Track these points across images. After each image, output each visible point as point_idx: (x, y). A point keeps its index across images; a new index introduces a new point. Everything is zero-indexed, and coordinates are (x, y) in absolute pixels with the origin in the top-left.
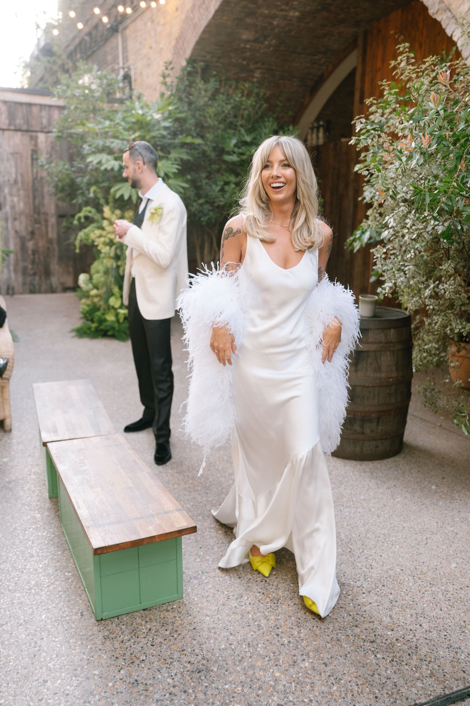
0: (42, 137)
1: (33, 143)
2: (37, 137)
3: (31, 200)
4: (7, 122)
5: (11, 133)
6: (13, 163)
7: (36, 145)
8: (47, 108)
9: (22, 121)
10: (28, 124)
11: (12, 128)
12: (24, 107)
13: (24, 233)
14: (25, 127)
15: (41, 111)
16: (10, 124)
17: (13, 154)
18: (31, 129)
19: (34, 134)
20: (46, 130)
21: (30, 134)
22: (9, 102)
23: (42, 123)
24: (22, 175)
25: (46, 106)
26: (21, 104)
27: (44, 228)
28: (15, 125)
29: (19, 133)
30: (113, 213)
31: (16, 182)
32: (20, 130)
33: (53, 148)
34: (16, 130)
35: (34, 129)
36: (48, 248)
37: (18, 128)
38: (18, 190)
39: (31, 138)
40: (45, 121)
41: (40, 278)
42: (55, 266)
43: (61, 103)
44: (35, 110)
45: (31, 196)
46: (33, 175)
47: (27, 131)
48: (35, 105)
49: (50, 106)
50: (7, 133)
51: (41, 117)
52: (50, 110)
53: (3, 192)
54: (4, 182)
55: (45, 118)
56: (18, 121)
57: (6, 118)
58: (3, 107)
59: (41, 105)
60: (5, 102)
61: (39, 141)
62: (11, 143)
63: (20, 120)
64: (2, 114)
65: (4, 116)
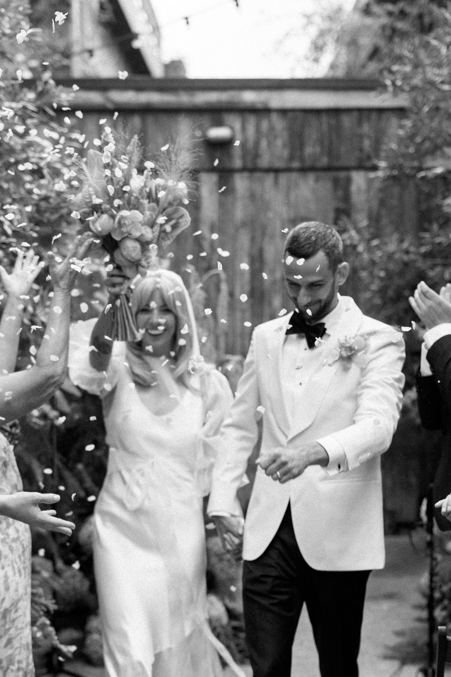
0: (359, 180)
1: (340, 193)
2: (349, 181)
4: (286, 153)
5: (294, 176)
7: (346, 198)
8: (374, 116)
9: (318, 149)
10: (331, 154)
11: (296, 164)
14: (324, 161)
15: (360, 123)
16: (291, 158)
18: (336, 164)
19: (342, 174)
21: (334, 174)
22: (293, 110)
23: (361, 150)
25: (370, 110)
26: (317, 112)
28: (302, 159)
29: (311, 177)
32: (313, 169)
33: (382, 203)
34: (304, 170)
35: (342, 163)
37: (308, 163)
39: (336, 182)
40: (367, 144)
43: (402, 101)
44: (347, 121)
47: (328, 169)
48: (349, 110)
49: (381, 111)
50: (283, 178)
51: (361, 137)
52: (379, 119)
53: (270, 304)
54: (274, 282)
55: (369, 137)
56: (309, 150)
57: (284, 146)
58: (278, 123)
59: (360, 110)
60: (283, 112)
61: (354, 188)
62: (292, 198)
63: (314, 147)
64: (275, 137)
65: (279, 143)
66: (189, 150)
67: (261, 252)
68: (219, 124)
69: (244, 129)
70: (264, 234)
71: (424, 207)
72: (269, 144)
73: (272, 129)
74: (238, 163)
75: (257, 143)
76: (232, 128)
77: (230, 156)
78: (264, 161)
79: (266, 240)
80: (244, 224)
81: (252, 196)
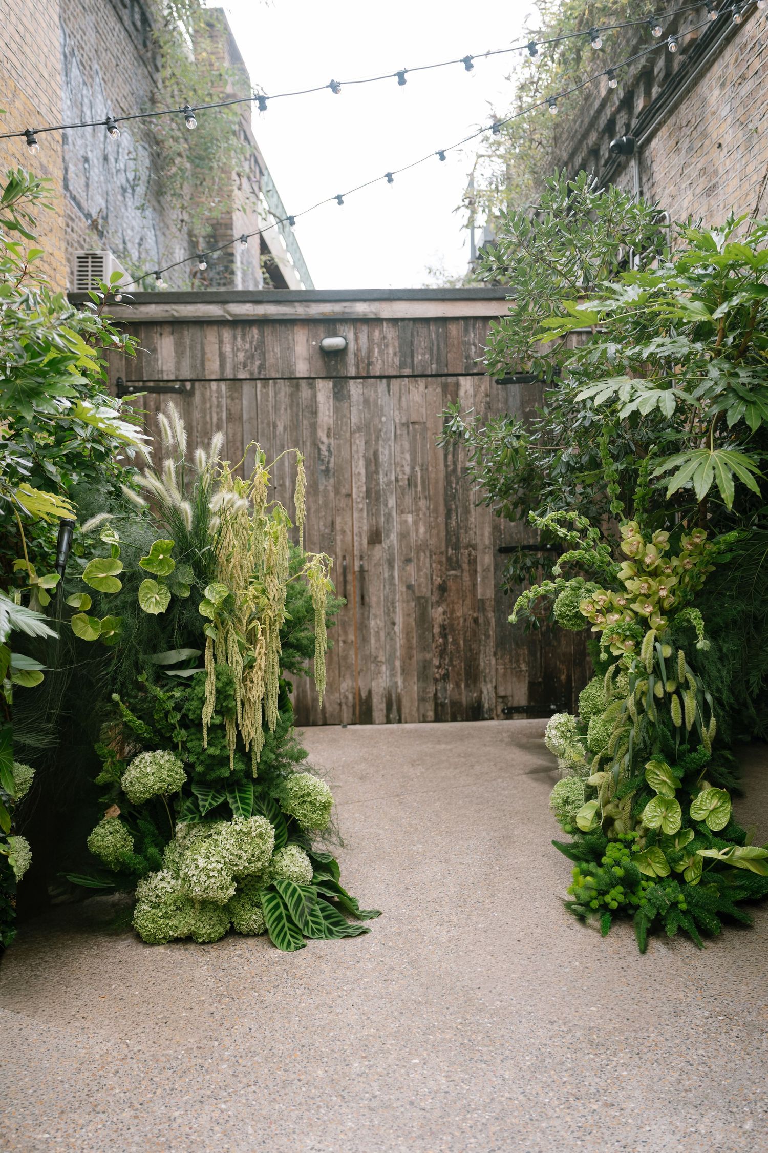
0: (466, 384)
1: (449, 398)
2: (457, 385)
3: (441, 519)
4: (397, 361)
5: (406, 382)
6: (407, 446)
8: (479, 324)
9: (427, 356)
10: (438, 362)
11: (407, 371)
12: (432, 328)
13: (425, 591)
14: (433, 368)
15: (466, 331)
16: (402, 365)
17: (406, 425)
18: (446, 372)
19: (451, 380)
20: (475, 371)
21: (443, 380)
22: (403, 320)
23: (468, 358)
24: (424, 469)
25: (476, 318)
26: (426, 321)
27: (466, 577)
28: (413, 368)
29: (422, 382)
30: (648, 539)
31: (411, 482)
32: (423, 376)
33: (489, 407)
34: (414, 377)
35: (451, 371)
36: (476, 620)
37: (418, 370)
38: (416, 499)
39: (445, 387)
40: (474, 350)
41: (458, 685)
42: (488, 661)
44: (453, 329)
45: (442, 509)
46: (446, 466)
47: (437, 375)
48: (455, 319)
49: (486, 319)
50: (395, 384)
51: (468, 344)
52: (485, 327)
53: (386, 505)
54: (388, 484)
55: (474, 345)
56: (418, 358)
57: (395, 354)
58: (390, 333)
59: (466, 319)
60: (394, 321)
61: (462, 393)
62: (404, 404)
63: (424, 354)
64: (387, 346)
65: (391, 351)
66: (305, 359)
67: (376, 454)
68: (335, 334)
69: (357, 339)
70: (378, 438)
71: (528, 410)
72: (380, 352)
73: (384, 338)
74: (352, 371)
75: (370, 351)
76: (345, 339)
77: (345, 365)
78: (377, 370)
79: (381, 442)
80: (359, 429)
81: (366, 401)
